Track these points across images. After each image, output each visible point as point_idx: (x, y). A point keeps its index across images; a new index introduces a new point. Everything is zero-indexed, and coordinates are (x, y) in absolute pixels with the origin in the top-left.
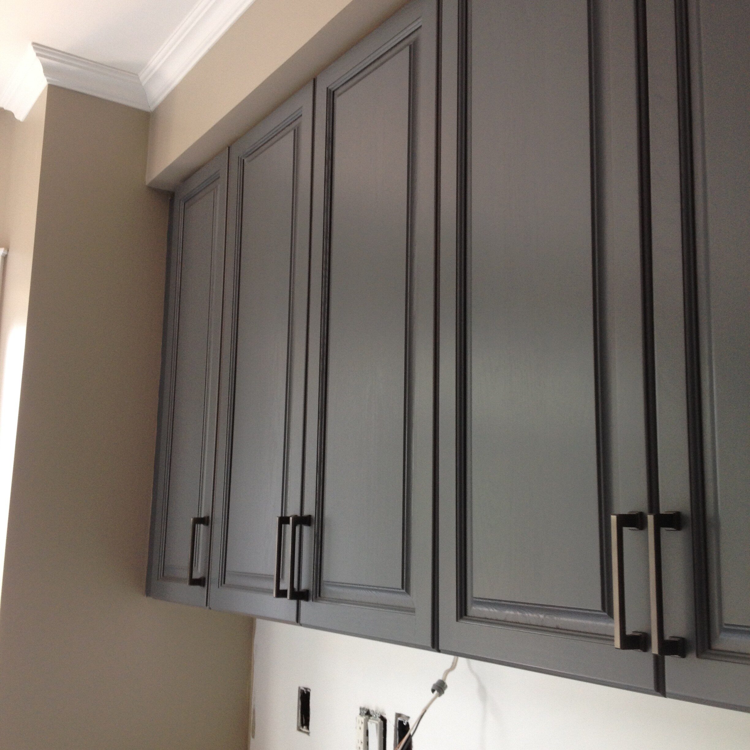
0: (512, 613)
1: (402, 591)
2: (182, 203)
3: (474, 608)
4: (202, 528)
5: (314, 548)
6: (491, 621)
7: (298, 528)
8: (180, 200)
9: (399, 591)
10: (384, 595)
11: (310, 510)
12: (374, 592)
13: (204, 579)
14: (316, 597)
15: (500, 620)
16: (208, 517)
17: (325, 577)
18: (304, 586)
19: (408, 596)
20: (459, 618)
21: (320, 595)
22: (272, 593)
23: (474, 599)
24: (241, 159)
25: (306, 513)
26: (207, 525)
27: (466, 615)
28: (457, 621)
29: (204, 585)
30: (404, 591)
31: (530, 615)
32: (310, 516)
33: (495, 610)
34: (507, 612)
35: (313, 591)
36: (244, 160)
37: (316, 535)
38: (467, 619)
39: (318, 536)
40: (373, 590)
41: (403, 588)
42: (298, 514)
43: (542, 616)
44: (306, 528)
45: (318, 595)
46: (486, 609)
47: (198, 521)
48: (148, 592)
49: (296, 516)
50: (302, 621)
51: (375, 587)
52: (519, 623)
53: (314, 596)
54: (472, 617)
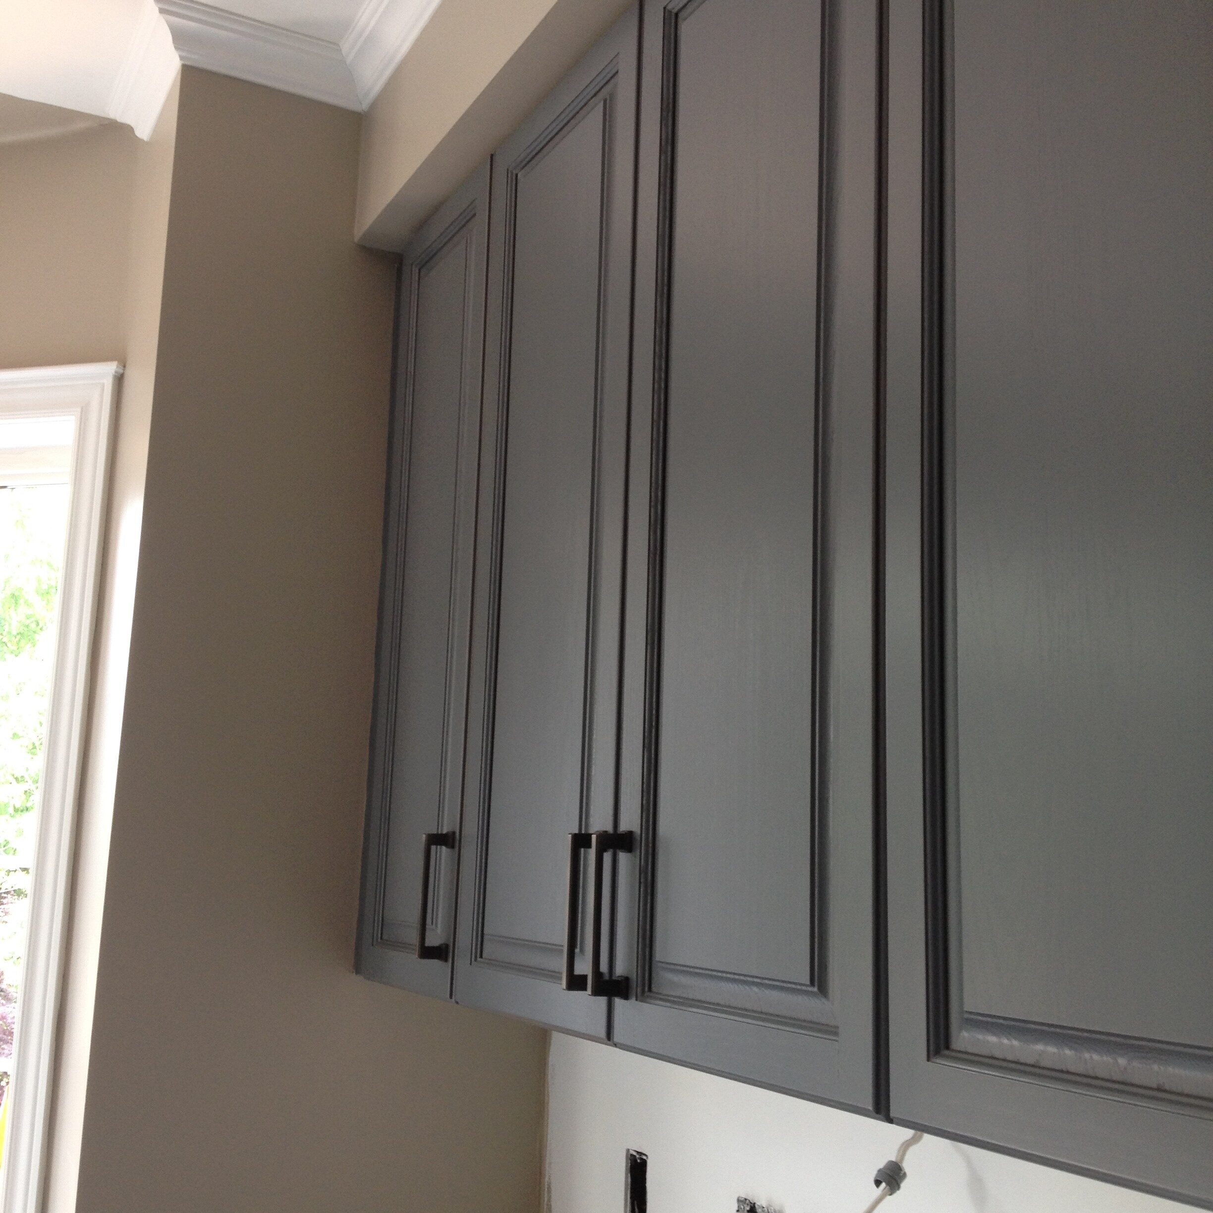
0: (1051, 1049)
1: (810, 989)
2: (415, 270)
3: (965, 1034)
4: (443, 853)
5: (639, 897)
6: (1005, 1064)
7: (607, 857)
8: (412, 265)
9: (804, 988)
10: (775, 994)
11: (630, 821)
12: (755, 989)
13: (447, 946)
14: (643, 992)
15: (1026, 1064)
16: (454, 833)
17: (658, 955)
18: (620, 970)
19: (824, 1000)
20: (932, 1053)
21: (650, 990)
22: (560, 979)
23: (966, 1016)
24: (512, 173)
25: (623, 827)
26: (453, 847)
27: (947, 1047)
28: (928, 1060)
29: (446, 960)
30: (815, 989)
31: (1096, 1057)
32: (630, 834)
33: (1015, 1043)
34: (1040, 1047)
35: (637, 979)
36: (517, 175)
37: (642, 871)
38: (948, 1057)
39: (646, 873)
40: (753, 983)
41: (812, 983)
42: (609, 828)
43: (1122, 1061)
44: (623, 857)
45: (646, 989)
46: (993, 1039)
47: (437, 840)
48: (358, 969)
49: (606, 832)
50: (617, 1037)
51: (757, 977)
52: (1068, 1072)
53: (639, 990)
54: (960, 1052)
